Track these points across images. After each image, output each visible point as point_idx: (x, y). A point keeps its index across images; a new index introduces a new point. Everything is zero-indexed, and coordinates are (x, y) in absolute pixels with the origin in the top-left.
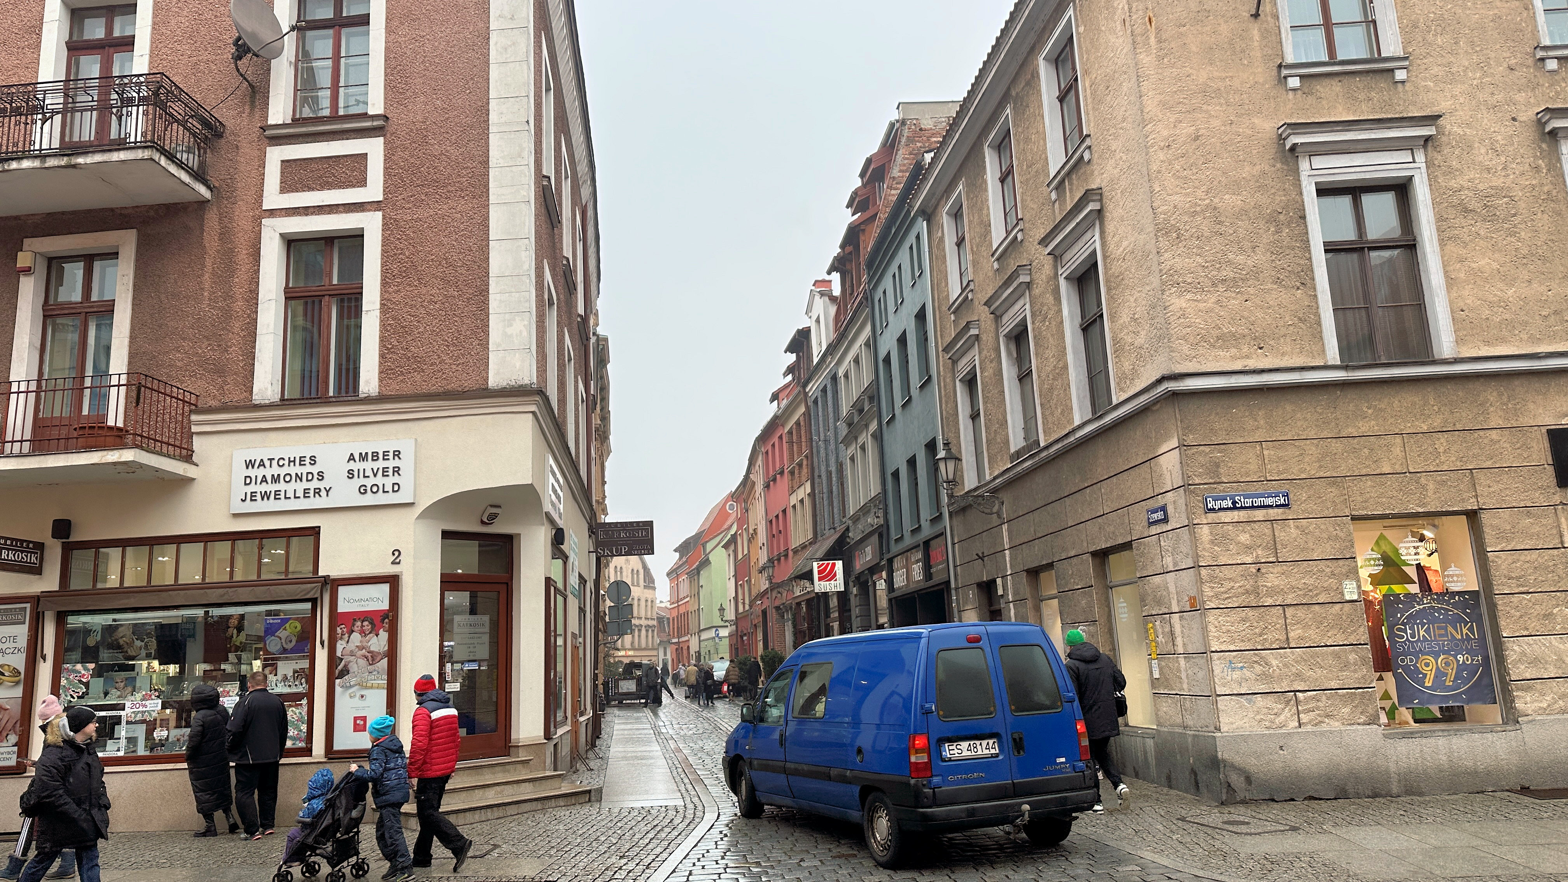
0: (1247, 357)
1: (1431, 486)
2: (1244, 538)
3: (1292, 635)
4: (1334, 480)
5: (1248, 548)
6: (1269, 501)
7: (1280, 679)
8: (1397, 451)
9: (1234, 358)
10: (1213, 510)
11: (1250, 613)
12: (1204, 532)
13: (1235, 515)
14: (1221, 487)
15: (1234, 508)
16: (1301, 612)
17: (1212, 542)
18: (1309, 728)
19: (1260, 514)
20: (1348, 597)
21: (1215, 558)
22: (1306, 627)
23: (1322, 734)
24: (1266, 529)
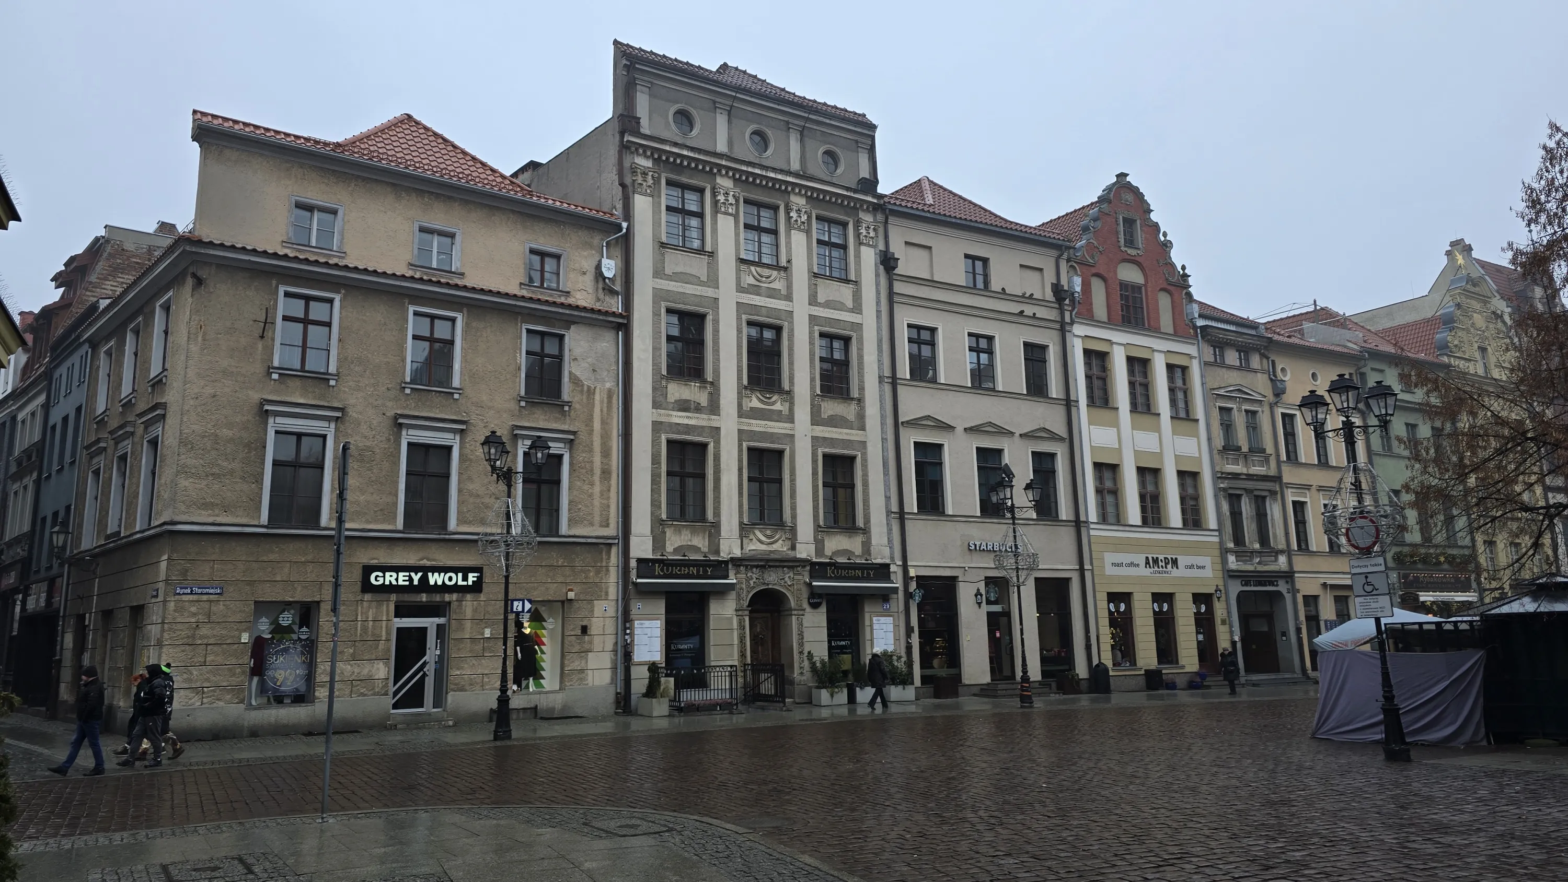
0: (217, 516)
1: (299, 589)
2: (193, 609)
3: (208, 659)
4: (251, 583)
5: (194, 614)
6: (212, 591)
7: (196, 681)
8: (286, 570)
9: (209, 515)
10: (179, 594)
11: (187, 647)
12: (171, 605)
13: (191, 597)
14: (186, 582)
15: (191, 593)
16: (216, 648)
17: (175, 611)
18: (207, 705)
19: (205, 598)
20: (243, 641)
21: (174, 619)
22: (217, 655)
23: (212, 708)
24: (206, 605)
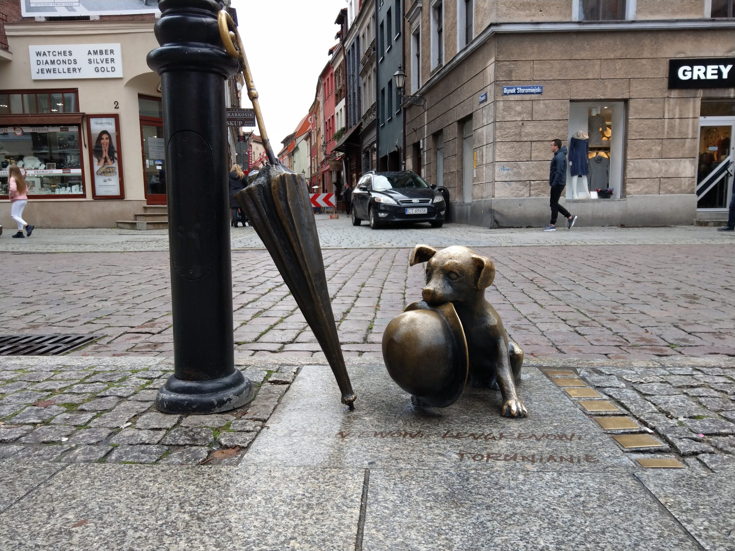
0: (534, 15)
1: (610, 86)
2: (518, 108)
3: (533, 155)
4: (565, 81)
5: (520, 113)
6: (533, 90)
7: (525, 175)
8: (597, 68)
9: (527, 16)
10: (506, 94)
11: (516, 144)
12: (501, 105)
13: (517, 97)
14: (511, 83)
15: (516, 93)
16: (539, 145)
17: (504, 110)
18: (534, 197)
19: (527, 97)
21: (504, 117)
22: (540, 151)
23: (539, 200)
24: (529, 104)
